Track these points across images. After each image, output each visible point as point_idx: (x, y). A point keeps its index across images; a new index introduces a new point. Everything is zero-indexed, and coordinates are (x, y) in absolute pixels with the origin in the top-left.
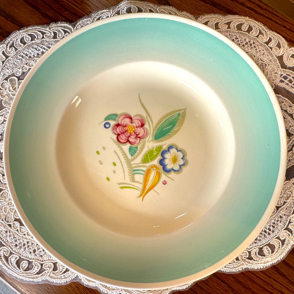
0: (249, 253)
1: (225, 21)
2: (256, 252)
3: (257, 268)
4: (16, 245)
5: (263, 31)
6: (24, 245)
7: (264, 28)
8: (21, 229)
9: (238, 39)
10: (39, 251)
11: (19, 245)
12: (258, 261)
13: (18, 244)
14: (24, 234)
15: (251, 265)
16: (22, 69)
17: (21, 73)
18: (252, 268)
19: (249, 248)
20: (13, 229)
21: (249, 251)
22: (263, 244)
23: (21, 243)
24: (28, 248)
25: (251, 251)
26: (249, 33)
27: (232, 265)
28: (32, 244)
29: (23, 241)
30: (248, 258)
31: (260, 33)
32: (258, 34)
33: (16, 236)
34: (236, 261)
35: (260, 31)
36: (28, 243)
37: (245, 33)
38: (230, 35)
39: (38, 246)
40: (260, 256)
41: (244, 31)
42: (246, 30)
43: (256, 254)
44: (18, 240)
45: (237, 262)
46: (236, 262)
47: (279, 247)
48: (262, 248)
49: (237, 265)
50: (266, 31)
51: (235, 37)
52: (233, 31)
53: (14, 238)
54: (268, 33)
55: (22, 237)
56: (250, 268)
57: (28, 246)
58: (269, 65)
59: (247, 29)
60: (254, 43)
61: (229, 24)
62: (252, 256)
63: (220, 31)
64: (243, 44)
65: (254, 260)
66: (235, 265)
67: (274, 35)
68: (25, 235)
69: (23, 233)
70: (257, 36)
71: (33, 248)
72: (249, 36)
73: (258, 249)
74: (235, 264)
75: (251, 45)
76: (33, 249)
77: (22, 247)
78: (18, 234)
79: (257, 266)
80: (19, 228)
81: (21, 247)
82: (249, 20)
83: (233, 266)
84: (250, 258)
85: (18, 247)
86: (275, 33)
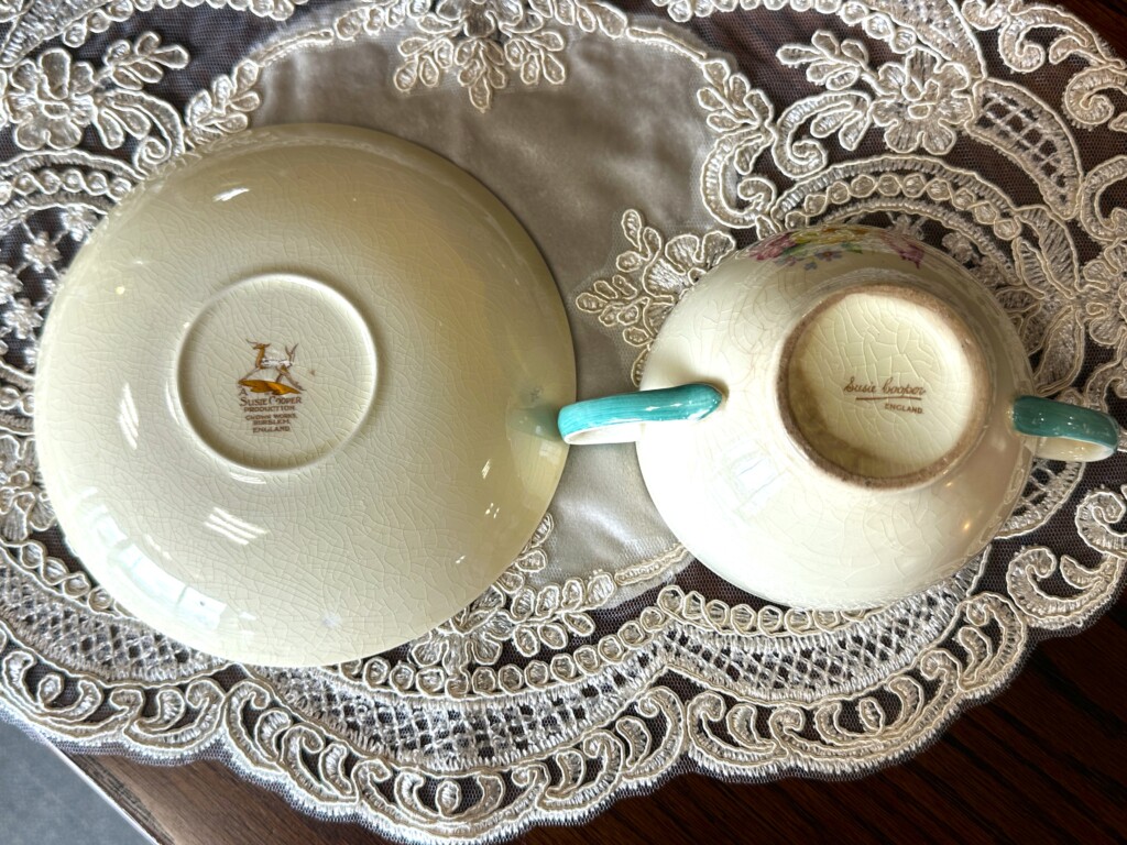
16: (90, 24)
17: (83, 38)
47: (915, 707)
53: (24, 595)
69: (52, 580)
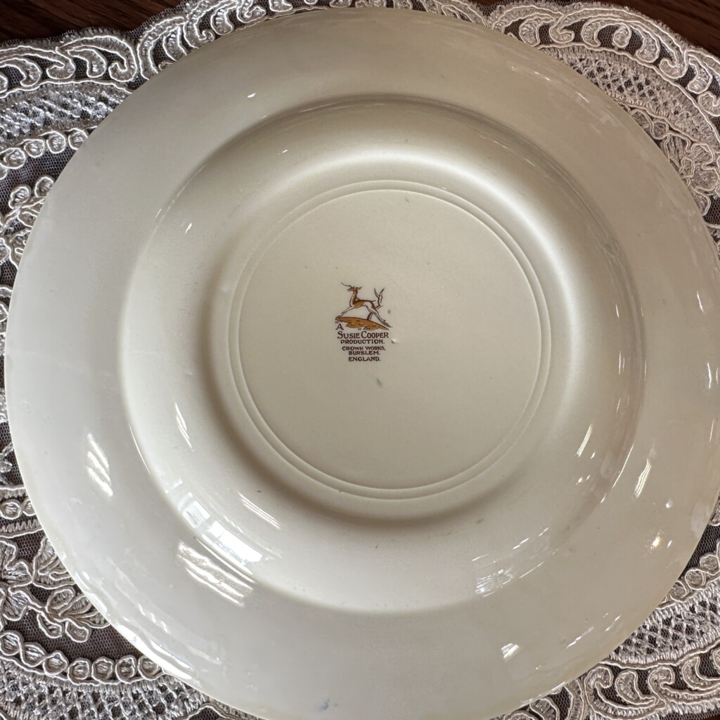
0: (674, 671)
1: (566, 19)
2: (693, 668)
3: (700, 711)
4: (18, 702)
5: (669, 49)
6: (41, 698)
7: (674, 40)
8: (29, 653)
9: (604, 70)
10: (87, 711)
11: (26, 698)
12: (703, 692)
13: (23, 698)
14: (37, 665)
15: (684, 705)
18: (686, 712)
19: (675, 658)
20: (5, 654)
21: (675, 665)
22: (709, 644)
23: (31, 693)
24: (55, 707)
25: (682, 665)
26: (633, 53)
27: (633, 708)
28: (65, 693)
29: (38, 687)
30: (672, 687)
31: (664, 54)
32: (657, 57)
33: (14, 672)
34: (641, 698)
35: (662, 47)
36: (51, 690)
37: (622, 53)
38: (581, 60)
39: (82, 697)
40: (705, 679)
41: (620, 50)
42: (624, 46)
43: (694, 673)
44: (20, 685)
45: (647, 700)
46: (643, 701)
48: (709, 654)
49: (645, 708)
50: (678, 49)
51: (595, 65)
52: (590, 49)
54: (684, 53)
55: (34, 675)
56: (681, 713)
57: (54, 702)
58: (693, 142)
59: (627, 43)
60: (648, 82)
61: (576, 28)
62: (684, 678)
63: (554, 48)
64: (620, 84)
65: (690, 689)
66: (641, 708)
67: (702, 58)
68: (40, 668)
70: (656, 63)
71: (67, 705)
72: (633, 61)
73: (698, 658)
74: (642, 706)
75: (640, 87)
76: (69, 709)
77: (37, 704)
78: (22, 667)
79: (699, 706)
80: (21, 651)
81: (31, 707)
82: (631, 18)
83: (636, 711)
84: (680, 686)
85: (24, 707)
86: (702, 53)
